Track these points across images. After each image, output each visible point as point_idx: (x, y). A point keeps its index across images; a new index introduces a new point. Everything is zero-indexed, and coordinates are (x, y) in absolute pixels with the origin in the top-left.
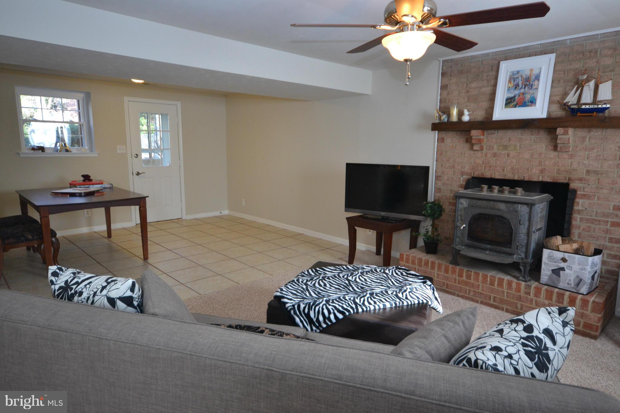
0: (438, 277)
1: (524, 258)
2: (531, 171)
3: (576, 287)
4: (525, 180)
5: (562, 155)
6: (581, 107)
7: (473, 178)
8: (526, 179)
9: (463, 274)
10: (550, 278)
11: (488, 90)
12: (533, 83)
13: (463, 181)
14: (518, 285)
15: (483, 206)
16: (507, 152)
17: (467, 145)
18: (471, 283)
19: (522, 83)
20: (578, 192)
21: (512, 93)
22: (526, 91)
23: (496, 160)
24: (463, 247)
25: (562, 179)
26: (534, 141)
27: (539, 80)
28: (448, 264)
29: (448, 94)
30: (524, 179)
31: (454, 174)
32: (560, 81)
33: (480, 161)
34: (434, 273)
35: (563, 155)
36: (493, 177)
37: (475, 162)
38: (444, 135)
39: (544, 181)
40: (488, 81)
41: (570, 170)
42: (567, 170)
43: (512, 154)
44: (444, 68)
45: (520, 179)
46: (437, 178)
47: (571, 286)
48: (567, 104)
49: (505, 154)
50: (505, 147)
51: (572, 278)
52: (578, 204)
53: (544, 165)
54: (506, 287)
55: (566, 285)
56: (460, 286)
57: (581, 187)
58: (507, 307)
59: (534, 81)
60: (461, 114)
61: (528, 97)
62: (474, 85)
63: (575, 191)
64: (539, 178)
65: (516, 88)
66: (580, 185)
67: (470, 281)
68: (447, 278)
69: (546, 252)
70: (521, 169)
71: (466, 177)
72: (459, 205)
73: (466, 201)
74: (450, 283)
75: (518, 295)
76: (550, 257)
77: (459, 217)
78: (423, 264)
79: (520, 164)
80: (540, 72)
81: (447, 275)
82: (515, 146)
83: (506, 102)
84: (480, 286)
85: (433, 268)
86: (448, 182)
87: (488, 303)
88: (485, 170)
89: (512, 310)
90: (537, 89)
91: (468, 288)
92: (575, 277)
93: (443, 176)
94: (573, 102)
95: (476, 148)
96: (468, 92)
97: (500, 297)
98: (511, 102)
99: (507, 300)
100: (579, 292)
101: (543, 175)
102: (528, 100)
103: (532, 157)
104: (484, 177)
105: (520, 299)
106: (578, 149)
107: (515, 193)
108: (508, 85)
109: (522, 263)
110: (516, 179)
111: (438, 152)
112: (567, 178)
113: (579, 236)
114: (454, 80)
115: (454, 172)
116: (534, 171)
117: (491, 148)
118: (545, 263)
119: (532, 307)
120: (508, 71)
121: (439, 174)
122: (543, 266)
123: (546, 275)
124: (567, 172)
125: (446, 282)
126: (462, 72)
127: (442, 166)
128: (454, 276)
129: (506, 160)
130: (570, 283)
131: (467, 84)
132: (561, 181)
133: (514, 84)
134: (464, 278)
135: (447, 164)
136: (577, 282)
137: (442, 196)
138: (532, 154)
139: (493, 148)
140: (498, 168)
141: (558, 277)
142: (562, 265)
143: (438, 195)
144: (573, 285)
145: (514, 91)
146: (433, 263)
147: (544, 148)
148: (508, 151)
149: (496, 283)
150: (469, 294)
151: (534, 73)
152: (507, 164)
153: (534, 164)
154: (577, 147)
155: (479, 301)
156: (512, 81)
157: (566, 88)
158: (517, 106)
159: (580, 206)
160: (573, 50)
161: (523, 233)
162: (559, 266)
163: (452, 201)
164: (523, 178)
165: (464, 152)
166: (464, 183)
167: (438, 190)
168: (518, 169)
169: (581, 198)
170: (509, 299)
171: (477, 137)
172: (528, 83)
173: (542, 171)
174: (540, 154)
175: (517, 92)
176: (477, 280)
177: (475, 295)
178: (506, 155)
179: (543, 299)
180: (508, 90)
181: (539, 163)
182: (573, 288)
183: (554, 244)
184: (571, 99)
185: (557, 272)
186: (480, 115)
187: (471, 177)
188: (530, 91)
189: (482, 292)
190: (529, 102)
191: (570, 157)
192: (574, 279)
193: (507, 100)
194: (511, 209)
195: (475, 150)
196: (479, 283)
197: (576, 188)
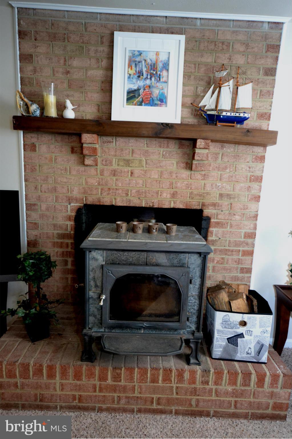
0: (62, 390)
1: (196, 331)
2: (160, 195)
3: (257, 356)
4: (154, 207)
5: (194, 174)
6: (221, 113)
7: (86, 205)
8: (156, 206)
9: (107, 376)
10: (225, 349)
11: (99, 74)
12: (161, 74)
13: (72, 210)
14: (193, 373)
15: (131, 260)
16: (130, 169)
17: (73, 158)
18: (121, 386)
19: (147, 71)
20: (212, 220)
21: (134, 83)
22: (153, 84)
23: (117, 180)
24: (101, 330)
25: (195, 205)
26: (163, 155)
27: (167, 70)
28: (79, 363)
29: (35, 71)
30: (153, 205)
31: (56, 200)
32: (190, 76)
33: (93, 182)
34: (55, 384)
35: (196, 175)
36: (114, 204)
37: (87, 183)
38: (34, 140)
39: (177, 207)
40: (98, 60)
41: (204, 193)
42: (201, 194)
43: (137, 172)
45: (148, 206)
46: (29, 207)
47: (251, 355)
48: (202, 109)
49: (128, 172)
50: (128, 163)
51: (252, 346)
52: (212, 233)
53: (176, 188)
54: (175, 380)
55: (245, 355)
56: (103, 394)
57: (214, 214)
58: (177, 408)
59: (161, 71)
60: (61, 107)
61: (156, 92)
62: (76, 63)
63: (208, 219)
64: (171, 204)
65: (139, 77)
66: (214, 211)
67: (119, 383)
68: (79, 388)
69: (219, 317)
70: (149, 193)
71: (76, 205)
72: (91, 262)
73: (101, 255)
74: (86, 394)
75: (192, 388)
76: (226, 323)
77: (92, 283)
78: (31, 373)
79: (147, 186)
80: (169, 58)
81: (78, 382)
82: (140, 161)
83: (127, 95)
84: (136, 387)
85: (51, 375)
86: (48, 213)
87: (150, 409)
88: (101, 194)
89: (184, 410)
90: (166, 82)
91: (116, 395)
92: (255, 343)
93: (39, 204)
94: (210, 106)
95: (87, 162)
96: (68, 72)
97: (166, 396)
98: (134, 97)
99: (177, 399)
100: (260, 361)
101: (175, 200)
102: (157, 97)
103: (161, 176)
104: (102, 204)
105: (196, 393)
106: (211, 168)
108: (128, 71)
109: (192, 339)
110: (143, 206)
111: (27, 166)
112: (201, 203)
113: (213, 269)
114: (42, 49)
115: (56, 197)
116: (165, 195)
117: (108, 162)
118: (218, 331)
119: (211, 399)
120: (126, 48)
121: (32, 201)
122: (216, 335)
123: (220, 346)
124: (200, 195)
125: (77, 394)
126: (55, 37)
127: (36, 188)
128: (92, 382)
129: (130, 180)
130: (249, 352)
131: (65, 59)
132: (195, 208)
133: (136, 71)
134: (109, 381)
135: (44, 186)
136: (258, 349)
137: (40, 234)
138: (162, 172)
139: (111, 163)
140: (120, 191)
141: (235, 347)
142: (242, 330)
143: (35, 232)
144: (253, 354)
145: (137, 81)
146: (51, 368)
147: (175, 165)
148: (132, 168)
149: (161, 378)
150: (118, 402)
151: (161, 59)
152: (131, 186)
153: (164, 186)
154: (210, 165)
155: (135, 410)
156: (133, 66)
157: (197, 88)
158: (143, 104)
159: (214, 236)
160: (204, 36)
161: (193, 296)
162: (236, 332)
163: (56, 240)
164: (151, 205)
165: (70, 168)
166: (74, 214)
167: (33, 225)
168: (145, 192)
169: (215, 227)
170: (179, 397)
171: (90, 145)
172: (155, 73)
173: (174, 195)
174: (171, 173)
175: (141, 83)
176: (131, 379)
177: (129, 402)
178: (130, 173)
179: (225, 386)
180: (129, 78)
181: (170, 185)
182: (253, 357)
183: (223, 300)
184: (208, 102)
185: (233, 340)
187: (82, 205)
188: (158, 84)
189: (139, 395)
190: (157, 100)
191: (203, 178)
192: (254, 346)
193: (129, 93)
194: (175, 261)
195: (87, 165)
196: (134, 384)
197: (209, 215)
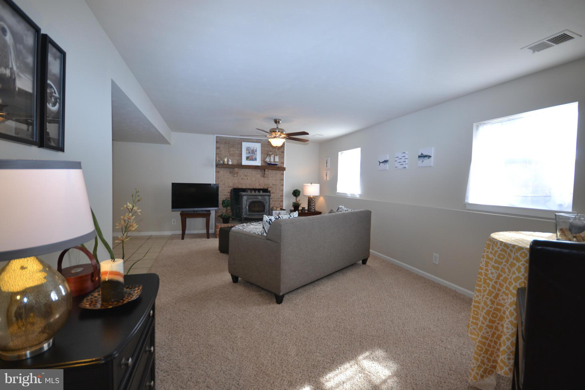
6: (270, 163)
7: (234, 189)
8: (255, 188)
11: (238, 152)
12: (255, 152)
13: (229, 190)
15: (253, 198)
16: (247, 178)
17: (231, 175)
19: (251, 152)
20: (271, 192)
21: (248, 155)
22: (253, 155)
23: (243, 181)
24: (246, 216)
25: (266, 187)
26: (256, 173)
27: (257, 152)
29: (220, 151)
31: (225, 187)
32: (263, 153)
33: (236, 181)
35: (266, 179)
36: (242, 188)
37: (234, 182)
38: (220, 170)
39: (261, 188)
40: (238, 149)
41: (268, 184)
43: (249, 178)
44: (217, 139)
48: (266, 161)
50: (246, 176)
52: (271, 195)
53: (260, 183)
57: (271, 190)
60: (228, 161)
61: (254, 157)
62: (231, 149)
64: (259, 187)
65: (249, 153)
71: (231, 188)
73: (246, 197)
79: (252, 182)
80: (257, 149)
82: (250, 175)
86: (222, 191)
88: (238, 185)
90: (256, 155)
95: (235, 176)
96: (229, 151)
98: (248, 158)
104: (238, 188)
106: (270, 177)
107: (256, 193)
110: (251, 188)
111: (216, 176)
112: (268, 187)
114: (222, 146)
116: (257, 185)
120: (245, 146)
126: (226, 143)
127: (219, 184)
129: (247, 181)
131: (228, 148)
135: (221, 183)
138: (256, 178)
139: (241, 176)
140: (244, 184)
147: (260, 176)
151: (255, 149)
156: (247, 150)
157: (265, 156)
158: (251, 160)
164: (253, 188)
165: (229, 178)
166: (230, 191)
168: (251, 184)
171: (236, 171)
172: (253, 152)
173: (260, 185)
174: (258, 179)
175: (250, 155)
180: (247, 153)
181: (258, 182)
184: (268, 160)
186: (235, 162)
190: (254, 159)
191: (268, 179)
193: (246, 157)
194: (263, 198)
